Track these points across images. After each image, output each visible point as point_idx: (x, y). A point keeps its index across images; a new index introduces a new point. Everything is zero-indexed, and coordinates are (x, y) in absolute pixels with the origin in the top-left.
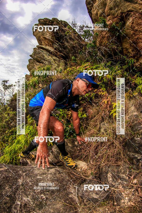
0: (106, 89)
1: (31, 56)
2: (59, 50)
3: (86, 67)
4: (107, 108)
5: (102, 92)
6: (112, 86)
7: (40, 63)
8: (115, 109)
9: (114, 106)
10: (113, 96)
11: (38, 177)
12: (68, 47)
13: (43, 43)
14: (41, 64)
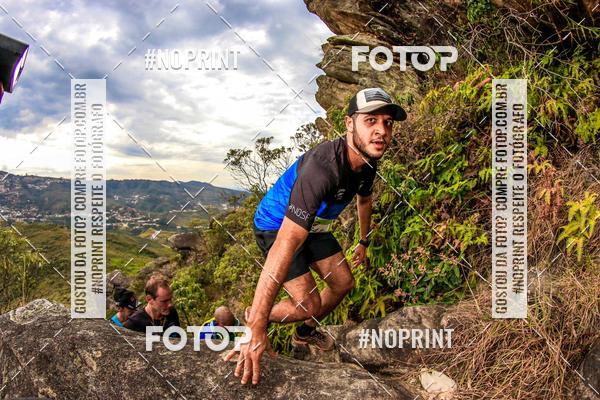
0: (549, 148)
1: (319, 66)
2: (393, 39)
3: (478, 81)
4: (549, 217)
5: (536, 162)
6: (565, 137)
7: (350, 83)
8: (575, 223)
9: (572, 212)
10: (571, 175)
11: (322, 392)
12: (415, 22)
13: (342, 28)
14: (353, 85)
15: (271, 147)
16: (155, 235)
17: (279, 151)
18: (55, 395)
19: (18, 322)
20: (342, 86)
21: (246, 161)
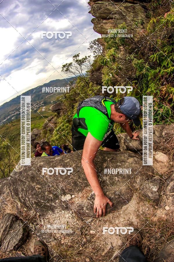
14: (110, 20)
15: (80, 58)
16: (43, 109)
17: (85, 59)
18: (40, 187)
19: (18, 171)
20: (104, 21)
21: (71, 68)
